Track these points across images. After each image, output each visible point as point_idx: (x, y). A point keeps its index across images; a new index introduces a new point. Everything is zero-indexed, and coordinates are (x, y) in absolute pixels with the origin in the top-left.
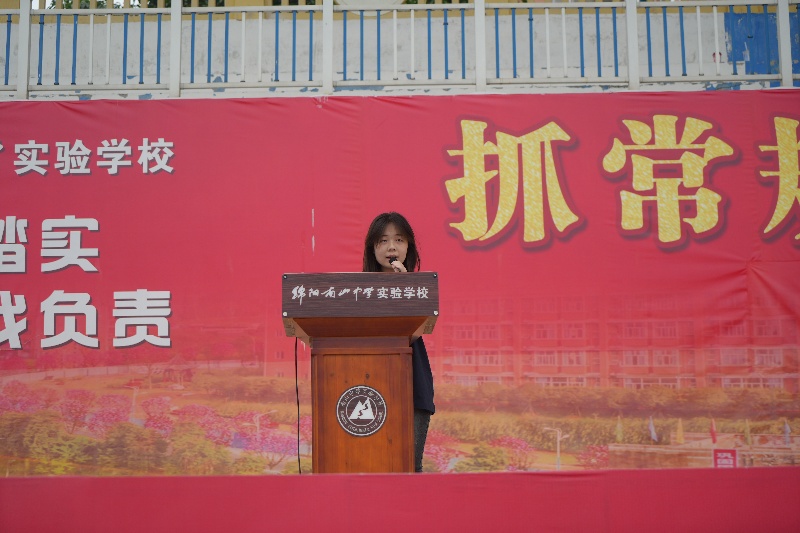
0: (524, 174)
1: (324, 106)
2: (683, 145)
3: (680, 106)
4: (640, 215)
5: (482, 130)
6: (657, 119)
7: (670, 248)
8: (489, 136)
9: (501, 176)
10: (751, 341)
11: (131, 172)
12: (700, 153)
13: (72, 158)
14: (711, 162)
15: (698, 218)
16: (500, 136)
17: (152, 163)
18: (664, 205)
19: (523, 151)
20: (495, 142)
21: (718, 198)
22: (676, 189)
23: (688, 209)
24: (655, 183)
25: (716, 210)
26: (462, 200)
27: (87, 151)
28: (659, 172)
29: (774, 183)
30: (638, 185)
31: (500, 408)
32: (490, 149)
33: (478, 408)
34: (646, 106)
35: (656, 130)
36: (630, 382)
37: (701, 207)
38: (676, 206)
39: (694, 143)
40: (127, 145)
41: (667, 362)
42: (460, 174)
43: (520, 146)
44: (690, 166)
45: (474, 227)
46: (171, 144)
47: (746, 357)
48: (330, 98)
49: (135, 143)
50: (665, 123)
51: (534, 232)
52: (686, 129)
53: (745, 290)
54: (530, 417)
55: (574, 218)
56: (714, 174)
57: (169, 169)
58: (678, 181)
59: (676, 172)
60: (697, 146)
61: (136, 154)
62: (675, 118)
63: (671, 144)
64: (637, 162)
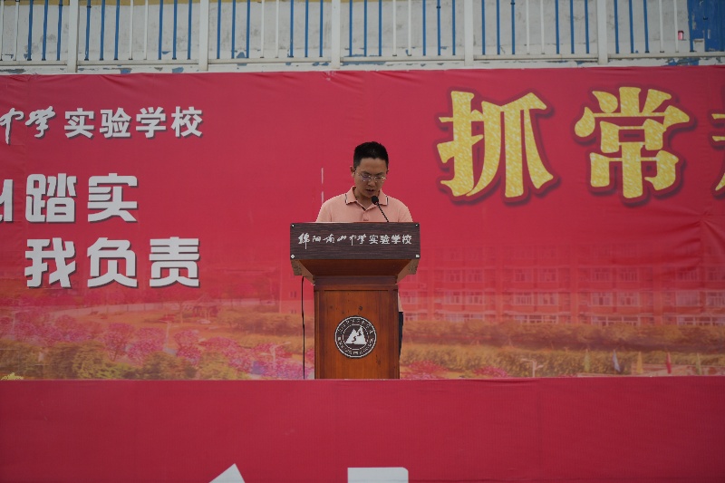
0: (506, 138)
1: (332, 79)
2: (646, 113)
3: (643, 79)
4: (607, 174)
5: (470, 100)
6: (623, 90)
7: (633, 204)
8: (476, 105)
9: (486, 140)
10: (703, 285)
11: (165, 135)
12: (661, 120)
13: (115, 123)
14: (669, 128)
15: (658, 177)
16: (485, 105)
17: (184, 128)
18: (627, 165)
19: (506, 118)
20: (481, 110)
21: (675, 159)
22: (639, 152)
23: (649, 169)
24: (620, 147)
25: (674, 170)
26: (451, 161)
27: (128, 118)
28: (624, 137)
29: (723, 146)
30: (605, 148)
31: (483, 342)
32: (476, 116)
33: (464, 342)
34: (613, 79)
35: (621, 100)
36: (596, 320)
37: (661, 167)
38: (639, 166)
39: (655, 111)
40: (162, 112)
41: (629, 302)
42: (451, 138)
43: (502, 114)
44: (651, 131)
45: (462, 184)
46: (200, 112)
47: (699, 298)
48: (337, 72)
49: (169, 111)
50: (630, 95)
51: (514, 189)
52: (648, 99)
53: (698, 240)
54: (509, 349)
55: (549, 177)
56: (672, 139)
57: (198, 134)
58: (641, 144)
59: (639, 136)
60: (657, 114)
61: (170, 120)
62: (639, 90)
63: (635, 112)
64: (605, 128)
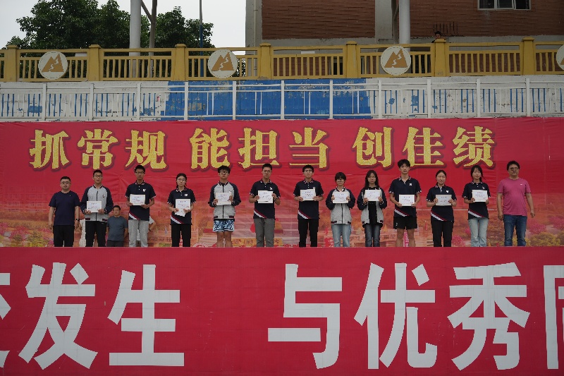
0: (53, 147)
2: (103, 138)
3: (103, 125)
4: (88, 160)
5: (42, 133)
6: (95, 130)
8: (44, 135)
9: (46, 148)
12: (108, 141)
14: (111, 144)
15: (105, 162)
16: (47, 135)
18: (95, 157)
19: (54, 140)
20: (45, 137)
21: (112, 156)
22: (100, 153)
23: (102, 159)
24: (93, 151)
25: (111, 159)
26: (34, 155)
28: (95, 147)
29: (129, 151)
30: (88, 151)
31: (42, 220)
32: (44, 139)
33: (36, 220)
34: (92, 126)
35: (95, 134)
37: (107, 158)
38: (99, 158)
39: (106, 138)
42: (34, 147)
43: (53, 138)
44: (104, 145)
45: (37, 164)
50: (98, 132)
51: (55, 165)
52: (104, 133)
53: (117, 185)
55: (68, 161)
56: (112, 148)
58: (100, 150)
59: (100, 147)
62: (101, 130)
63: (99, 138)
64: (88, 144)
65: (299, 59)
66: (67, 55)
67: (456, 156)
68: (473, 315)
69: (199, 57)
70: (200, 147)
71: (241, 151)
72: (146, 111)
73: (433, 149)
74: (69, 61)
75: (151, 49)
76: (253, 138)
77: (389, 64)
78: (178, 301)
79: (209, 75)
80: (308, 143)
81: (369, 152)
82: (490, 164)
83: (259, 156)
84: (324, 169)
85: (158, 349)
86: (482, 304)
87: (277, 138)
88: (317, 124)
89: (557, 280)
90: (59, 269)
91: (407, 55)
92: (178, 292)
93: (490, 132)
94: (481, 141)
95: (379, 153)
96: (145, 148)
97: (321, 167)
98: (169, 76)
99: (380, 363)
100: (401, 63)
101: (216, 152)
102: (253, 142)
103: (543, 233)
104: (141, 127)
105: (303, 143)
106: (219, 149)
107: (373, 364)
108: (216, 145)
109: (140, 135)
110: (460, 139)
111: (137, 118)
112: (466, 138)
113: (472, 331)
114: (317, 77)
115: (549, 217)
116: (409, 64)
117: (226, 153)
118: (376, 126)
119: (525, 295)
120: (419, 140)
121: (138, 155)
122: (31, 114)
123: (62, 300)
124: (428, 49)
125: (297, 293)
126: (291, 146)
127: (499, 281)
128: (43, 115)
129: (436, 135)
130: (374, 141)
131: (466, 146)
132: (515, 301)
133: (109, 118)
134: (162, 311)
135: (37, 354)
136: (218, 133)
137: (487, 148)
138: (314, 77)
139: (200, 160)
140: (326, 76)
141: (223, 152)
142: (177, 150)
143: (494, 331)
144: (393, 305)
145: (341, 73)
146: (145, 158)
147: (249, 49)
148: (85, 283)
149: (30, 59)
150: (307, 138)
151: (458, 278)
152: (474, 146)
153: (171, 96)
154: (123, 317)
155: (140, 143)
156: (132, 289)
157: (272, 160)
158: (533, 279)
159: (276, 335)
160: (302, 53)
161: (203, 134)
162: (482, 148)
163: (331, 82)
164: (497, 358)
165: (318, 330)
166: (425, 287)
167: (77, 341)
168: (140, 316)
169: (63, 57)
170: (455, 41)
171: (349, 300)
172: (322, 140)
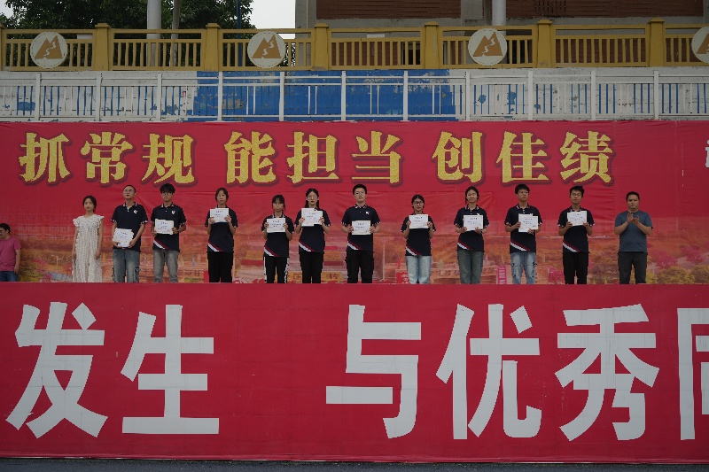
0: (50, 155)
2: (113, 144)
3: (114, 128)
4: (94, 172)
5: (35, 137)
6: (104, 133)
7: (105, 186)
8: (37, 140)
9: (41, 156)
12: (120, 148)
14: (123, 152)
15: (116, 174)
16: (41, 139)
18: (103, 168)
19: (50, 146)
20: (39, 142)
21: (125, 166)
22: (109, 162)
23: (113, 170)
24: (101, 159)
25: (124, 171)
26: (25, 165)
28: (103, 155)
29: (148, 161)
30: (94, 160)
31: (35, 247)
32: (37, 144)
33: (27, 247)
34: (100, 128)
35: (103, 138)
37: (118, 170)
38: (108, 169)
39: (117, 144)
42: (25, 155)
43: (49, 144)
44: (115, 153)
45: (29, 176)
50: (107, 135)
51: (52, 178)
52: (115, 138)
54: (47, 251)
55: (68, 173)
56: (123, 157)
58: (110, 159)
59: (109, 155)
62: (111, 133)
63: (109, 145)
64: (94, 150)
65: (364, 44)
66: (66, 36)
67: (564, 170)
68: (588, 371)
69: (236, 41)
70: (238, 157)
71: (290, 161)
72: (170, 110)
73: (535, 160)
74: (69, 45)
75: (174, 30)
76: (306, 144)
77: (479, 52)
78: (211, 351)
79: (249, 63)
80: (376, 152)
81: (453, 163)
82: (607, 179)
83: (313, 167)
84: (395, 185)
85: (185, 412)
86: (599, 357)
87: (337, 144)
88: (387, 127)
89: (694, 327)
90: (58, 310)
91: (502, 40)
92: (211, 340)
93: (608, 139)
94: (596, 150)
95: (466, 165)
96: (167, 156)
97: (392, 182)
98: (198, 65)
99: (469, 431)
100: (495, 51)
101: (258, 162)
102: (306, 150)
103: (673, 267)
104: (163, 130)
105: (369, 151)
106: (262, 159)
107: (460, 433)
108: (258, 153)
109: (161, 140)
110: (569, 147)
111: (157, 117)
112: (576, 147)
113: (586, 392)
114: (387, 68)
115: (682, 247)
116: (504, 52)
117: (271, 163)
118: (463, 130)
119: (653, 345)
120: (517, 149)
121: (159, 166)
122: (21, 113)
123: (62, 350)
124: (529, 32)
125: (364, 341)
126: (354, 155)
127: (621, 328)
128: (36, 113)
129: (539, 142)
130: (460, 149)
131: (576, 156)
132: (641, 353)
133: (122, 118)
134: (190, 363)
135: (30, 419)
136: (260, 138)
137: (604, 159)
138: (384, 67)
139: (238, 172)
140: (399, 67)
141: (267, 162)
142: (208, 159)
143: (613, 391)
144: (486, 358)
145: (418, 63)
146: (167, 170)
147: (300, 31)
148: (92, 327)
149: (20, 42)
150: (373, 145)
151: (569, 324)
152: (588, 157)
153: (200, 90)
154: (140, 372)
155: (161, 150)
156: (152, 336)
157: (330, 172)
158: (664, 326)
159: (336, 395)
160: (369, 36)
161: (242, 140)
162: (598, 159)
163: (406, 73)
164: (618, 426)
165: (390, 390)
166: (527, 334)
167: (81, 402)
168: (162, 371)
169: (61, 38)
170: (562, 23)
171: (430, 351)
172: (393, 148)
